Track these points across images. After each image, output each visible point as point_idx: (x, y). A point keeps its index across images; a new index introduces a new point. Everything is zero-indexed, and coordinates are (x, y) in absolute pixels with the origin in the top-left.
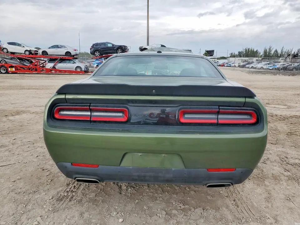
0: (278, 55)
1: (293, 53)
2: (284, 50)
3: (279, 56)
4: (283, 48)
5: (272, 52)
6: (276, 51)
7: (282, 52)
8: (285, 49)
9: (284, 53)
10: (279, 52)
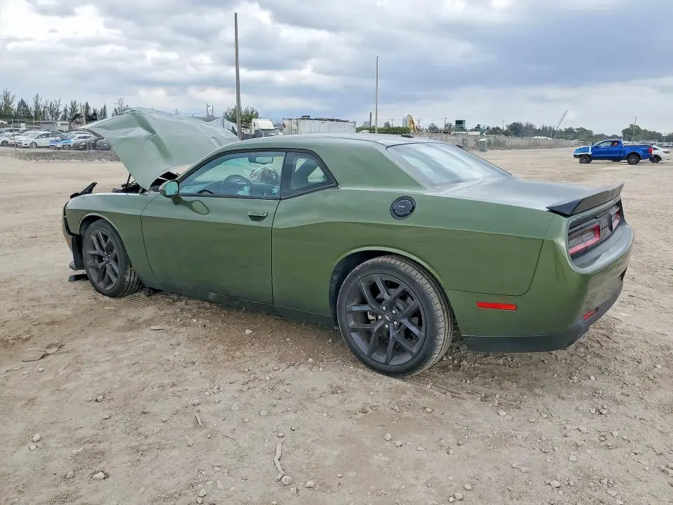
0: (29, 114)
1: (61, 109)
2: (42, 103)
3: (33, 114)
4: (37, 96)
5: (15, 106)
6: (22, 103)
7: (37, 107)
8: (43, 101)
9: (42, 110)
10: (31, 105)
